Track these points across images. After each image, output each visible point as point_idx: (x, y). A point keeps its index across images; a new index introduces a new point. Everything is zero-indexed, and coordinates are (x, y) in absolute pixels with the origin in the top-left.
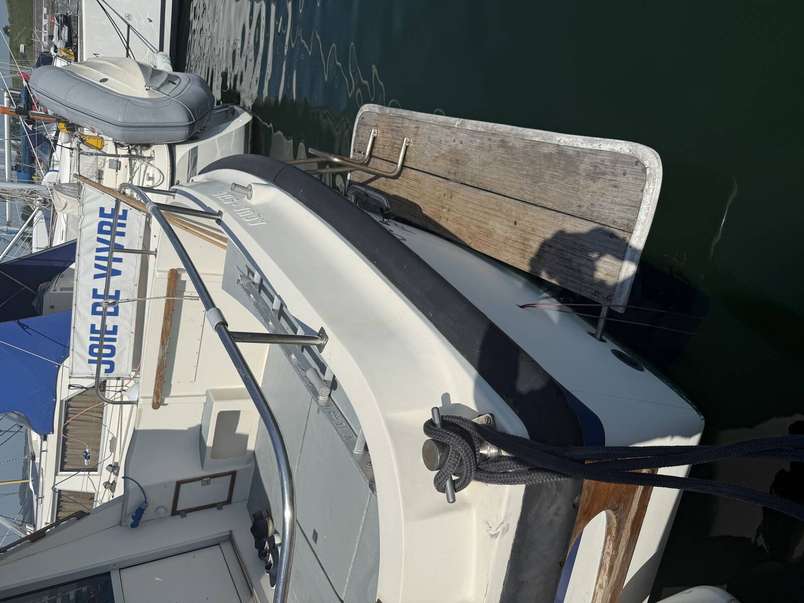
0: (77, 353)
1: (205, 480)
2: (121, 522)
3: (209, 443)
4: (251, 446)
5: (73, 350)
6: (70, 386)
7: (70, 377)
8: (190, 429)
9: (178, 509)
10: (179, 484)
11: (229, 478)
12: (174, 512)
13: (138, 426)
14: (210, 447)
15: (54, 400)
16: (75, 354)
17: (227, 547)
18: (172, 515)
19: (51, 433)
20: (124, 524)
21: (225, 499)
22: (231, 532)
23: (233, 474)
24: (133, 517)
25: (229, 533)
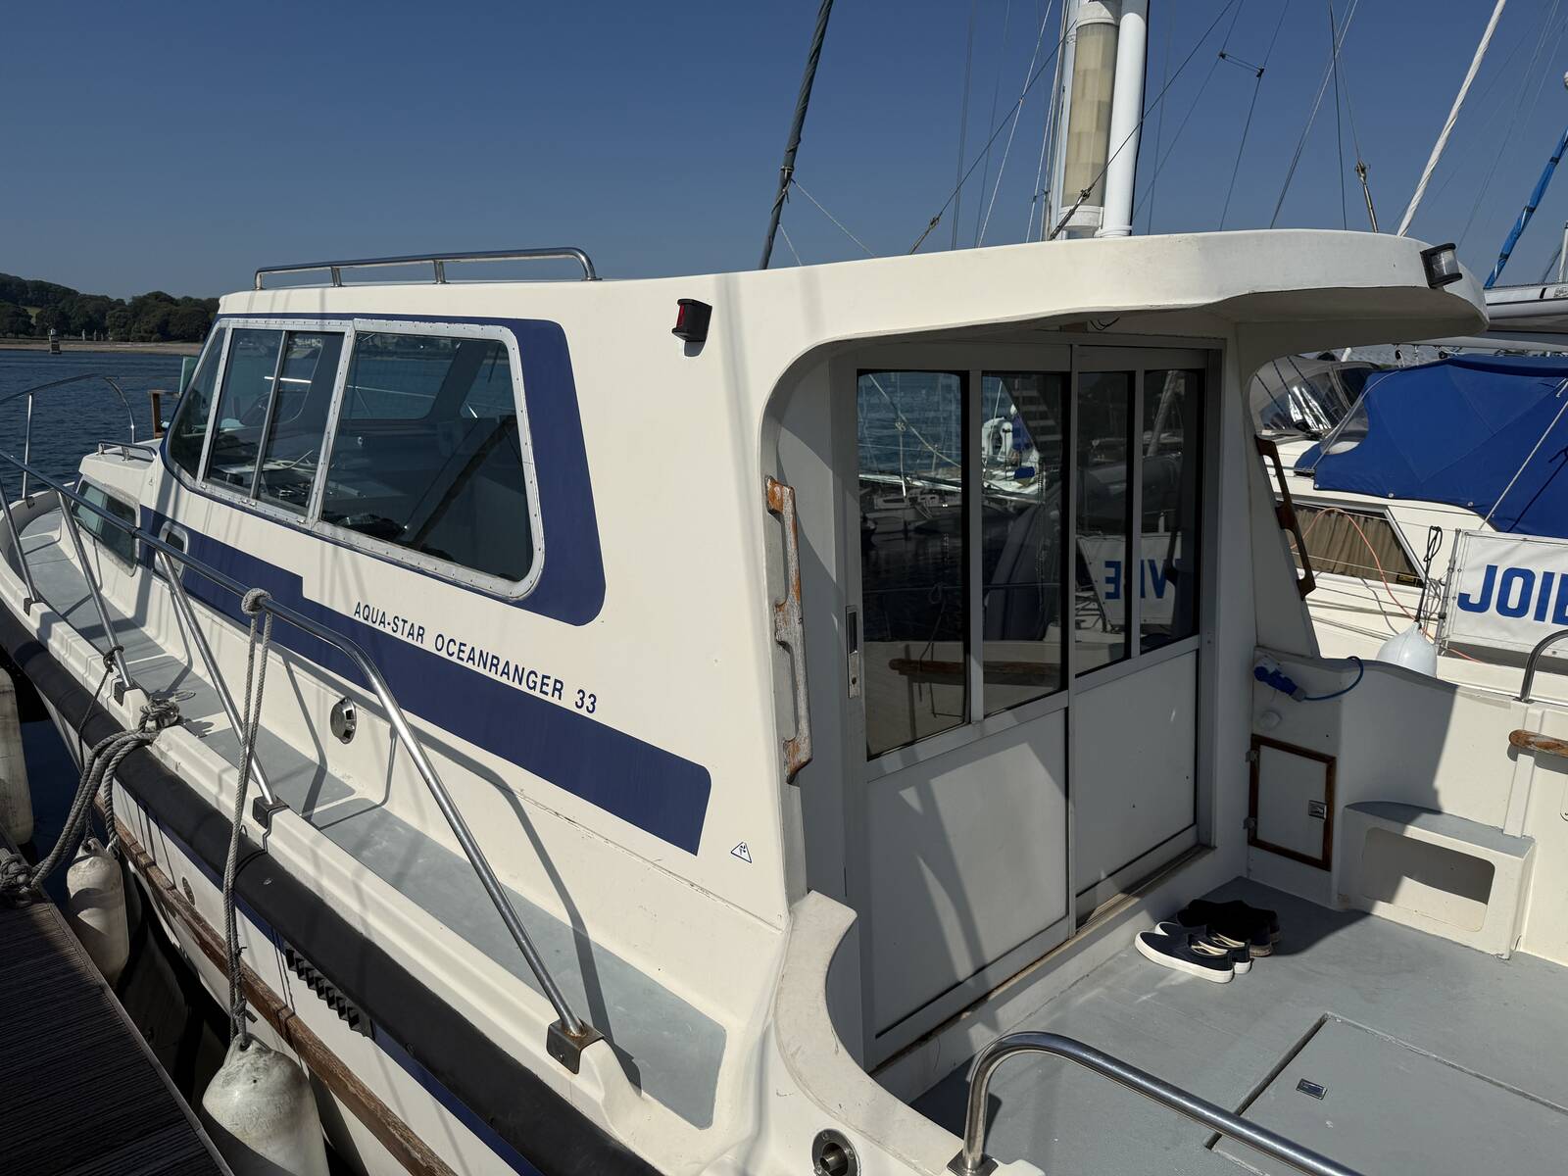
0: (1517, 546)
1: (1324, 811)
2: (1263, 647)
3: (1413, 832)
4: (1381, 909)
5: (1525, 540)
6: (1438, 529)
7: (1458, 532)
8: (1435, 793)
9: (1265, 750)
10: (1330, 762)
11: (1317, 854)
12: (1258, 742)
13: (1464, 695)
14: (1403, 830)
15: (1391, 495)
16: (1516, 543)
17: (1188, 840)
18: (1253, 735)
19: (1317, 486)
20: (1258, 653)
21: (1261, 836)
22: (1215, 847)
23: (1325, 864)
24: (1277, 673)
25: (1212, 844)
